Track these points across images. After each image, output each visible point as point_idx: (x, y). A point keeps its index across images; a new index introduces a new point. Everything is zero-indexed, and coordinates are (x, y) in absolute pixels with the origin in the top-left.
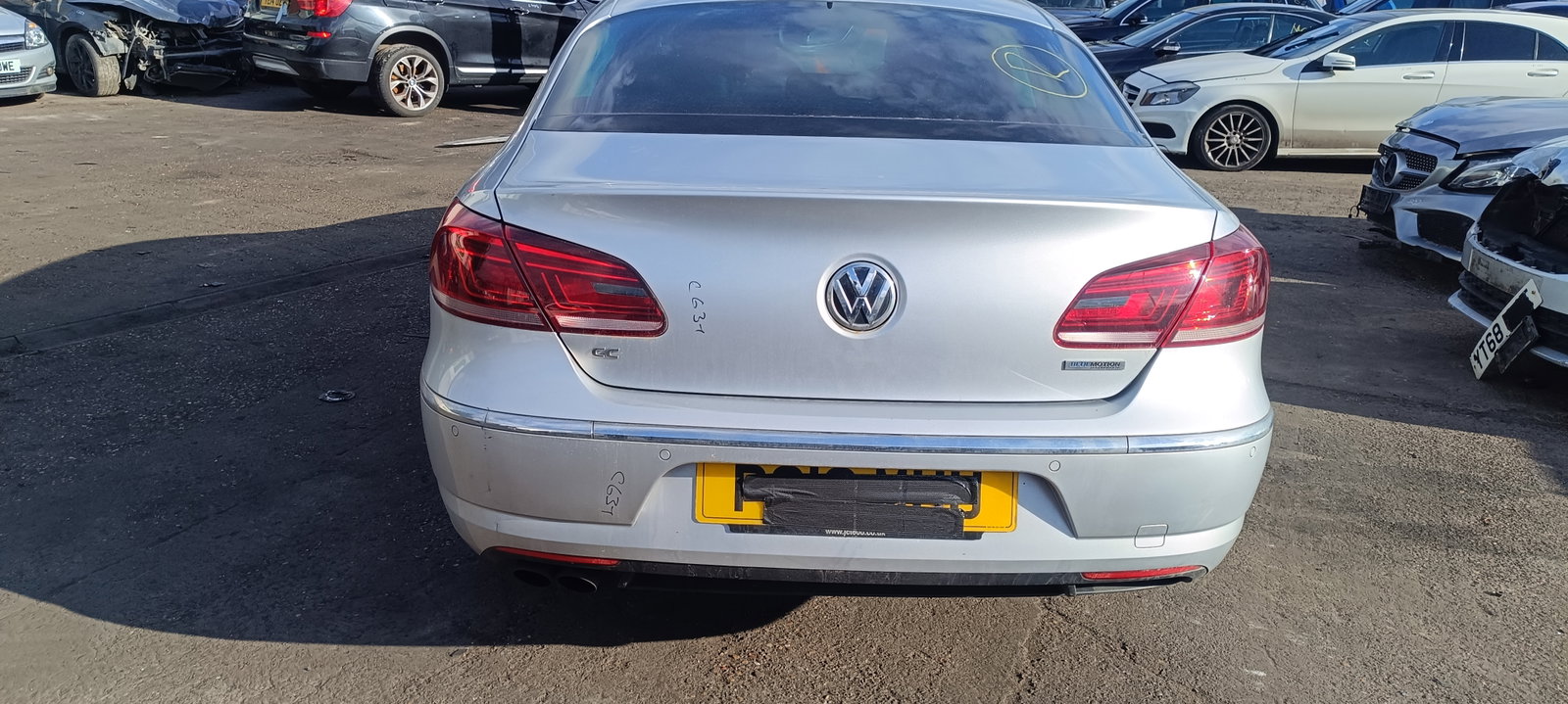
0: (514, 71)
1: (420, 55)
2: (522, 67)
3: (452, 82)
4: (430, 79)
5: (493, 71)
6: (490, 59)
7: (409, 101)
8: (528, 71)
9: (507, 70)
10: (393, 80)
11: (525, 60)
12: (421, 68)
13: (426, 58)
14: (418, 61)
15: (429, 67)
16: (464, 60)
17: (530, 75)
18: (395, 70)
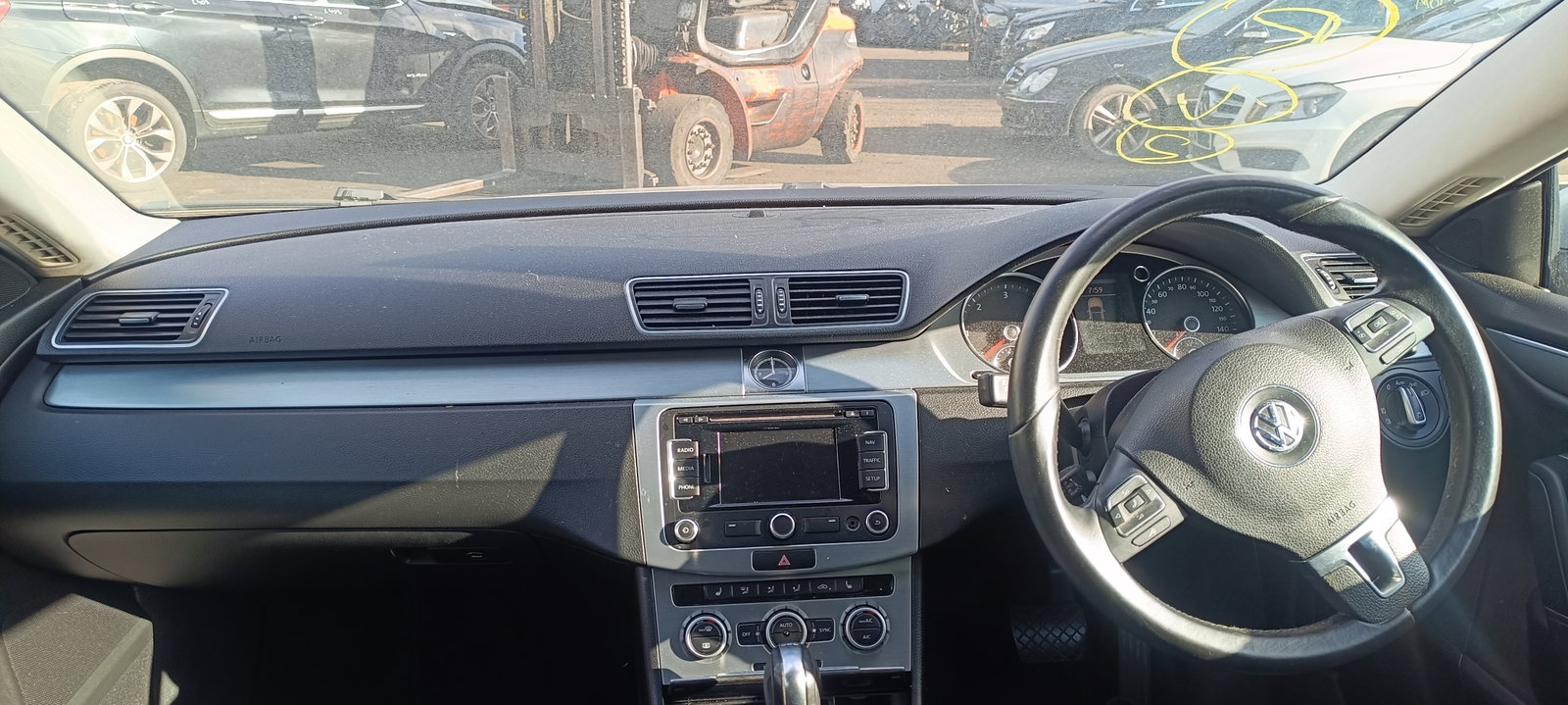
0: (306, 112)
1: (136, 95)
2: (319, 105)
3: (200, 134)
4: (161, 133)
5: (271, 113)
6: (265, 96)
7: (125, 169)
8: (329, 111)
9: (294, 111)
10: (92, 136)
11: (324, 95)
12: (143, 114)
13: (150, 100)
14: (135, 104)
15: (156, 114)
16: (221, 99)
17: (333, 116)
18: (93, 121)
